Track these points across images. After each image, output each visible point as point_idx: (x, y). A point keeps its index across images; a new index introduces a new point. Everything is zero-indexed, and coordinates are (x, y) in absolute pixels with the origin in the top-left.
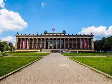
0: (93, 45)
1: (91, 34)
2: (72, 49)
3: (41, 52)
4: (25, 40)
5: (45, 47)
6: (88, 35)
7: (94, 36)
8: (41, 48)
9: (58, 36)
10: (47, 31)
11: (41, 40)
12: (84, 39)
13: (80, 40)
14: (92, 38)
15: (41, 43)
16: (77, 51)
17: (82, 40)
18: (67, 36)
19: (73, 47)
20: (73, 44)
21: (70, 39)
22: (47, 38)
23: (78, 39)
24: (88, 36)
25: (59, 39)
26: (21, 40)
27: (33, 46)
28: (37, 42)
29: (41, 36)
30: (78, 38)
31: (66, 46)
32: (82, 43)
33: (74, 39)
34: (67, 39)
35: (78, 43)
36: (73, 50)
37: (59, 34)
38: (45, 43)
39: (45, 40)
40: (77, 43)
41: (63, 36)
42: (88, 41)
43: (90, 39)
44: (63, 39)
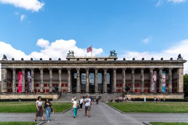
0: (182, 83)
1: (180, 56)
2: (132, 93)
3: (59, 101)
4: (23, 72)
5: (69, 89)
6: (171, 59)
7: (185, 61)
8: (60, 91)
9: (100, 63)
10: (73, 53)
11: (60, 71)
12: (162, 69)
13: (152, 71)
14: (181, 67)
15: (60, 79)
16: (145, 97)
17: (155, 72)
18: (120, 63)
19: (134, 88)
20: (133, 81)
21: (128, 71)
22: (74, 67)
23: (147, 71)
24: (172, 62)
25: (101, 71)
26: (14, 73)
27: (42, 85)
28: (51, 77)
29: (60, 62)
30: (146, 67)
31: (117, 85)
32: (155, 79)
33: (138, 71)
34: (119, 71)
35: (147, 78)
36: (135, 97)
37: (101, 58)
38: (69, 79)
39: (69, 72)
40: (143, 80)
41: (110, 63)
42: (170, 73)
43: (175, 71)
44: (110, 71)
